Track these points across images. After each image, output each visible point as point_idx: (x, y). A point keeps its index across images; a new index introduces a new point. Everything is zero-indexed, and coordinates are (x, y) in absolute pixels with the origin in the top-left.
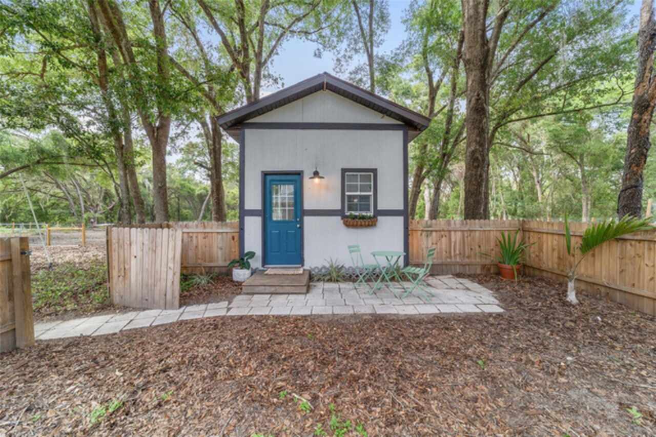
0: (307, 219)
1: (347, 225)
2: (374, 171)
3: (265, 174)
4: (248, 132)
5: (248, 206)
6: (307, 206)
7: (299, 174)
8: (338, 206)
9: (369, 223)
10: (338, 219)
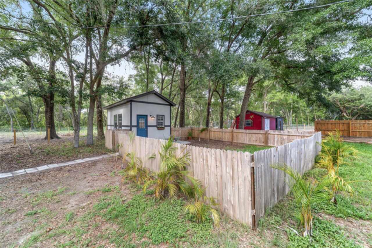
0: (148, 128)
1: (158, 129)
2: (164, 116)
3: (138, 115)
4: (133, 103)
5: (133, 124)
6: (148, 124)
7: (147, 116)
8: (156, 124)
9: (163, 129)
10: (156, 128)
